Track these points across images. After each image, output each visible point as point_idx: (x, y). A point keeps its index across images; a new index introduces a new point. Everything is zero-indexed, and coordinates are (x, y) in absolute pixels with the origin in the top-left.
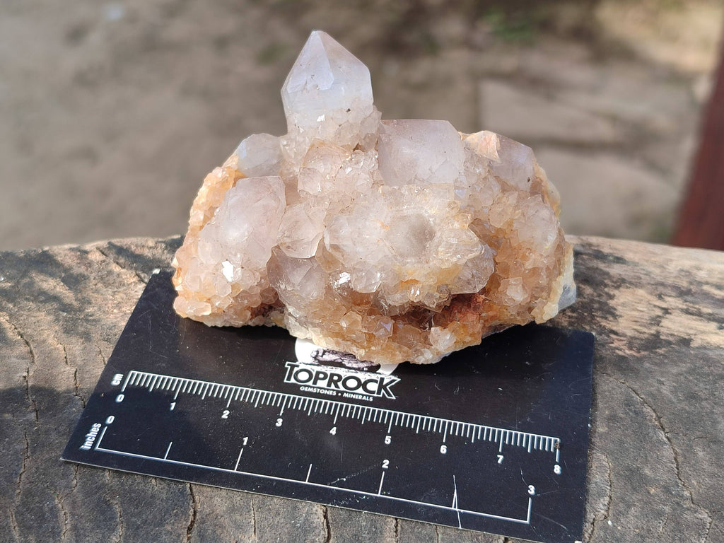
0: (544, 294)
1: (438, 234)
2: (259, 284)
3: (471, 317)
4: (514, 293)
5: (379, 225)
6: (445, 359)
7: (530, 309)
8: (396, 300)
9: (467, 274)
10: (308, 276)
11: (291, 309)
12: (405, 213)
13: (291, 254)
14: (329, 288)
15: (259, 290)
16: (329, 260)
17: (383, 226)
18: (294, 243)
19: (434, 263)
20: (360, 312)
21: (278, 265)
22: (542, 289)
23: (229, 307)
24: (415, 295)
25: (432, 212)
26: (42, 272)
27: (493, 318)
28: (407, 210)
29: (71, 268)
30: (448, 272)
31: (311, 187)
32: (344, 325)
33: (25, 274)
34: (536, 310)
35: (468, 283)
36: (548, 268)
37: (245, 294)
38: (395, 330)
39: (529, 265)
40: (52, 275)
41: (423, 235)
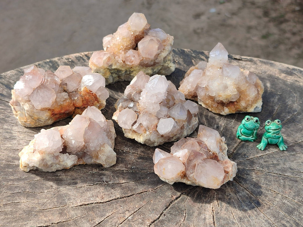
0: (250, 106)
1: (229, 88)
2: (194, 91)
3: (233, 107)
4: (243, 104)
5: (217, 83)
6: (227, 115)
7: (246, 108)
8: (217, 99)
9: (233, 97)
10: (202, 91)
11: (198, 97)
12: (223, 82)
13: (200, 86)
14: (206, 94)
15: (193, 92)
16: (206, 88)
17: (218, 84)
18: (201, 83)
19: (226, 93)
20: (211, 100)
21: (197, 88)
22: (250, 105)
23: (187, 94)
24: (221, 99)
25: (229, 83)
26: (201, 55)
27: (238, 108)
28: (224, 82)
29: (207, 55)
30: (229, 96)
31: (208, 73)
32: (207, 102)
33: (198, 54)
34: (248, 109)
35: (233, 99)
36: (251, 101)
37: (190, 92)
38: (218, 106)
39: (247, 99)
40: (203, 56)
41: (226, 87)
